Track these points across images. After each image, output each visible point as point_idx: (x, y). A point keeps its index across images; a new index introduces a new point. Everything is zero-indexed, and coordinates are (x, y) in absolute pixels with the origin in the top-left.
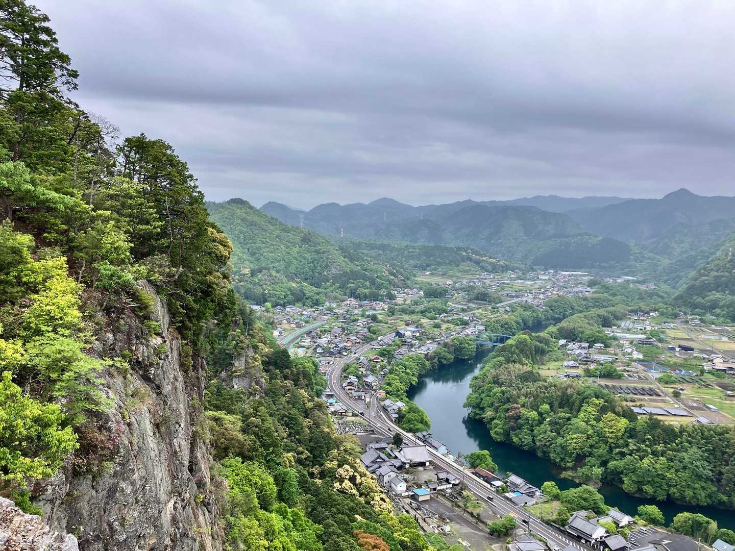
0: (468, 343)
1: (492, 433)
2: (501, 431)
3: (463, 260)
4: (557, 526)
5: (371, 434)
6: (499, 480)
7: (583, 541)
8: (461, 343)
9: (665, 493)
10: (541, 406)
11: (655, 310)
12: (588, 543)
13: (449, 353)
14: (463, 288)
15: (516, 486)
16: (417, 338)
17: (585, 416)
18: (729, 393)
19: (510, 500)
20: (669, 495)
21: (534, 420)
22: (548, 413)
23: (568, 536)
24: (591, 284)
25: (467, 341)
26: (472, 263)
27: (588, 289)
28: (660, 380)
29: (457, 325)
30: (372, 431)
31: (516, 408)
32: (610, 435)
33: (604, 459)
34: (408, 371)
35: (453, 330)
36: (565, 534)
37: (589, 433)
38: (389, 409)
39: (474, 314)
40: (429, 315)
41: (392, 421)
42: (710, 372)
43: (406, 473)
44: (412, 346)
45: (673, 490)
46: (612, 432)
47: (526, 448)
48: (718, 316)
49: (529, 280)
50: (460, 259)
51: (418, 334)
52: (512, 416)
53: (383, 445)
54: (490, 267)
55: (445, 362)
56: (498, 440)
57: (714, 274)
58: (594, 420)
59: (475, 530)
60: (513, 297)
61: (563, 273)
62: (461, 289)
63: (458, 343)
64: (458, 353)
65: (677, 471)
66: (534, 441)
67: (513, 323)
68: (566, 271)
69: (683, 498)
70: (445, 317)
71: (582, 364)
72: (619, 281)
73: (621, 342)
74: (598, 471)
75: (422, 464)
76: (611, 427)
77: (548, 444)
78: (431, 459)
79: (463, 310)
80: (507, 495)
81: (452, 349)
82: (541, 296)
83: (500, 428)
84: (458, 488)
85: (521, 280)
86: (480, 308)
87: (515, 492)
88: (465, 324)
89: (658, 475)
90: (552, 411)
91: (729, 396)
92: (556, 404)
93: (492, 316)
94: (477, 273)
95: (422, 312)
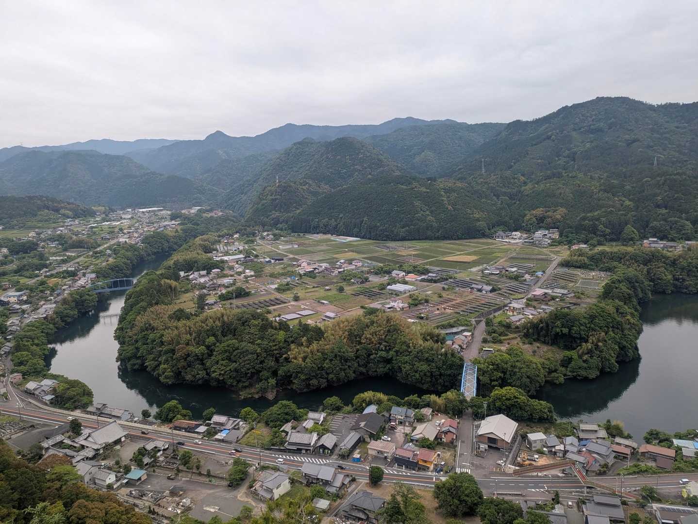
0: (88, 295)
1: (162, 379)
2: (171, 374)
3: (39, 209)
4: (277, 448)
5: (32, 430)
6: (201, 425)
7: (304, 452)
8: (81, 297)
9: (325, 380)
10: (207, 340)
11: (237, 232)
12: (308, 452)
13: (72, 309)
14: (51, 238)
15: (222, 424)
16: (26, 302)
17: (249, 337)
18: (327, 288)
19: (222, 441)
20: (328, 381)
21: (203, 354)
22: (214, 344)
23: (289, 452)
24: (173, 217)
25: (87, 293)
26: (51, 212)
27: (173, 222)
28: (278, 290)
29: (64, 278)
30: (31, 426)
31: (182, 348)
32: (275, 348)
33: (274, 369)
34: (36, 341)
35: (63, 284)
36: (285, 452)
37: (258, 351)
38: (37, 392)
39: (78, 263)
40: (27, 274)
41: (46, 404)
42: (305, 275)
43: (103, 460)
44: (24, 312)
45: (331, 376)
46: (275, 345)
47: (200, 382)
48: (281, 229)
49: (113, 221)
50: (36, 209)
51: (25, 298)
52: (181, 356)
53: (59, 438)
54: (70, 213)
55: (69, 320)
56: (170, 383)
57: (270, 197)
58: (259, 339)
59: (213, 489)
60: (109, 239)
61: (141, 210)
62: (50, 239)
63: (78, 297)
64: (80, 307)
65: (331, 360)
66: (208, 374)
67: (122, 265)
68: (143, 208)
69: (339, 380)
70: (46, 272)
71: (211, 290)
72: (192, 211)
73: (230, 264)
74: (273, 381)
75: (118, 442)
76: (274, 341)
77: (222, 372)
78: (127, 433)
79: (64, 262)
80: (217, 437)
81: (73, 304)
82: (136, 235)
83: (170, 372)
84: (169, 452)
85: (107, 221)
86: (80, 256)
87: (222, 431)
88: (73, 274)
89: (319, 368)
90: (218, 341)
91: (328, 290)
92: (219, 333)
93: (97, 262)
94: (60, 220)
95: (16, 272)
